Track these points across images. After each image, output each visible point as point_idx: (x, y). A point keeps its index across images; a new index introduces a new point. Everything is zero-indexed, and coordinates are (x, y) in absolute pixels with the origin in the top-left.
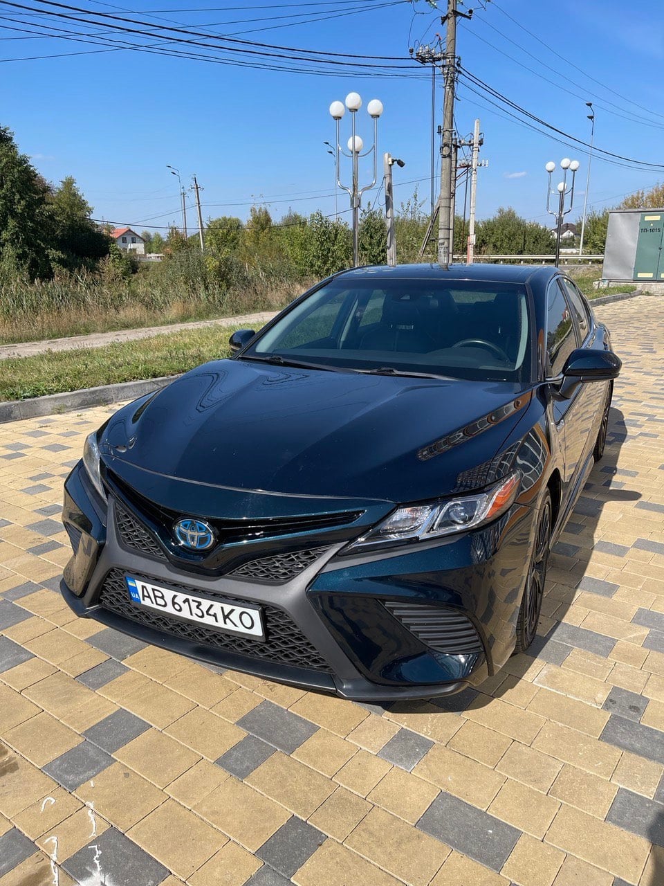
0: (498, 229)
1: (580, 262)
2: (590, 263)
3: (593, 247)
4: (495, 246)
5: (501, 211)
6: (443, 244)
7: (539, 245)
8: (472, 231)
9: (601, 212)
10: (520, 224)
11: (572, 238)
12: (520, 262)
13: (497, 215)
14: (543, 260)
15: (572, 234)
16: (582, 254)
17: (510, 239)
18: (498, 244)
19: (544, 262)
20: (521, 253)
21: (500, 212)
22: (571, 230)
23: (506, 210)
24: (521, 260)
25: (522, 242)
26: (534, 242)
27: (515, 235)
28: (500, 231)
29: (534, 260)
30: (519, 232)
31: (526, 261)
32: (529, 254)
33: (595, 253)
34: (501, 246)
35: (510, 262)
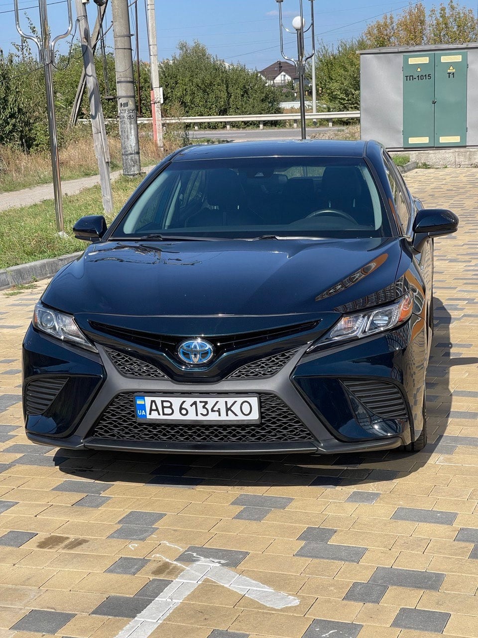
0: (184, 76)
1: (315, 123)
2: (331, 124)
3: (331, 100)
4: (183, 104)
5: (183, 47)
6: (126, 104)
7: (251, 100)
8: (155, 81)
9: (336, 47)
10: (217, 69)
11: (290, 85)
12: (224, 127)
13: (178, 54)
14: (259, 122)
15: (288, 78)
16: (318, 111)
17: (205, 91)
18: (188, 99)
19: (261, 126)
20: (223, 112)
21: (181, 49)
22: (287, 72)
23: (191, 44)
24: (226, 123)
25: (224, 95)
26: (242, 96)
27: (211, 84)
28: (187, 79)
29: (247, 124)
30: (218, 80)
31: (234, 125)
32: (236, 113)
33: (335, 109)
34: (192, 102)
35: (209, 127)
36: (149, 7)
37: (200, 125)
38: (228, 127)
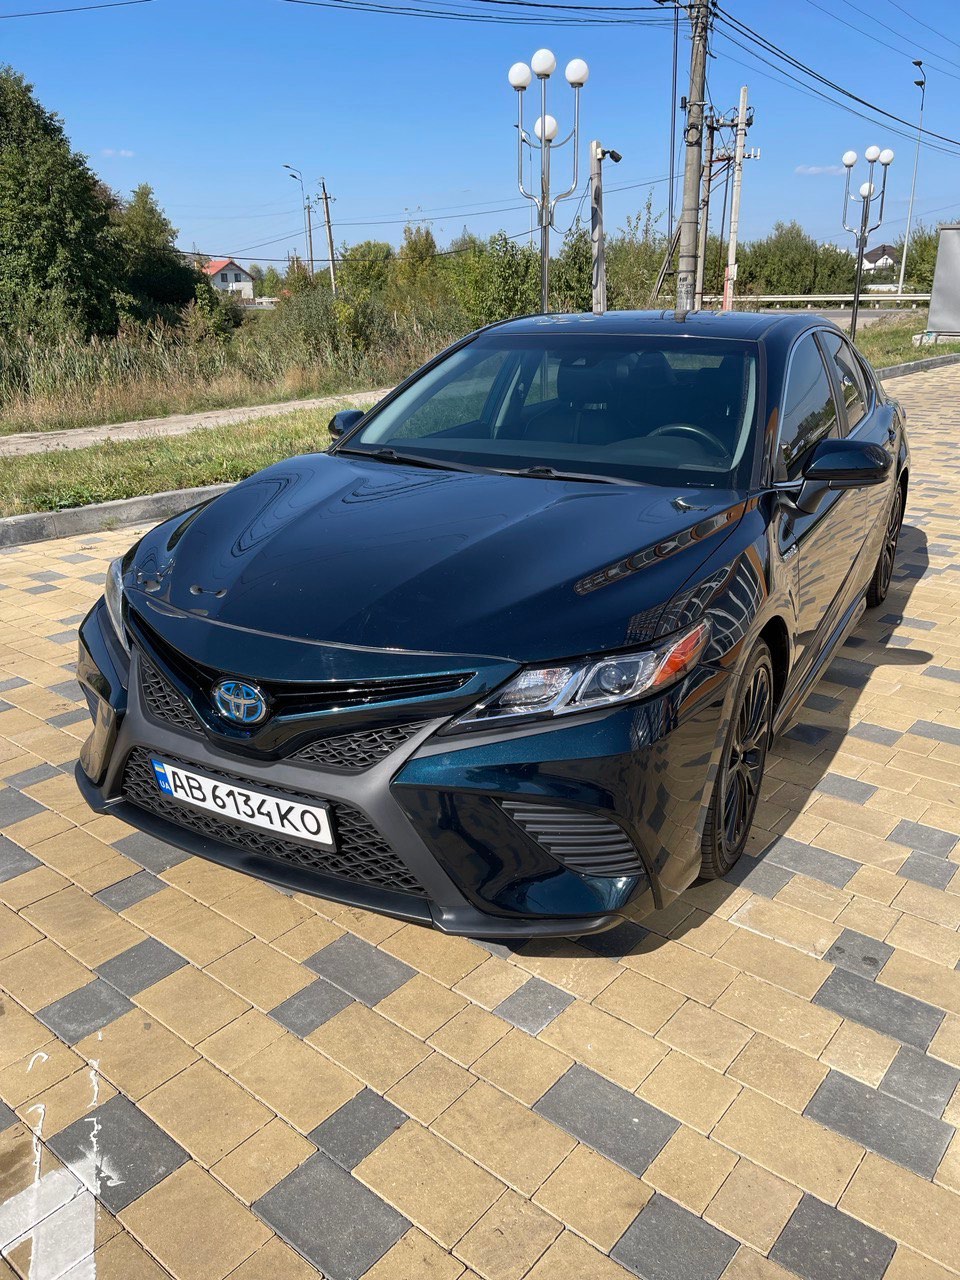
0: (774, 255)
1: (898, 305)
2: (914, 306)
3: (919, 282)
4: (769, 282)
5: (779, 227)
6: (685, 279)
7: (837, 280)
8: (731, 259)
9: (934, 228)
10: (808, 249)
11: (891, 268)
12: (806, 306)
13: (774, 234)
14: (842, 301)
15: (890, 261)
16: (903, 292)
17: (792, 271)
18: (774, 278)
19: (842, 306)
20: (809, 291)
21: (777, 230)
22: (889, 256)
23: (787, 225)
24: (808, 302)
25: (811, 275)
26: (830, 276)
27: (800, 264)
28: (777, 259)
29: (829, 303)
30: (807, 260)
31: (816, 304)
32: (820, 293)
33: (922, 291)
34: (778, 281)
35: (792, 306)
36: (735, 184)
37: (783, 304)
38: (809, 306)
